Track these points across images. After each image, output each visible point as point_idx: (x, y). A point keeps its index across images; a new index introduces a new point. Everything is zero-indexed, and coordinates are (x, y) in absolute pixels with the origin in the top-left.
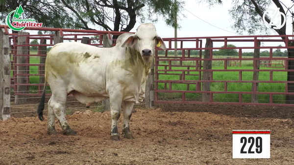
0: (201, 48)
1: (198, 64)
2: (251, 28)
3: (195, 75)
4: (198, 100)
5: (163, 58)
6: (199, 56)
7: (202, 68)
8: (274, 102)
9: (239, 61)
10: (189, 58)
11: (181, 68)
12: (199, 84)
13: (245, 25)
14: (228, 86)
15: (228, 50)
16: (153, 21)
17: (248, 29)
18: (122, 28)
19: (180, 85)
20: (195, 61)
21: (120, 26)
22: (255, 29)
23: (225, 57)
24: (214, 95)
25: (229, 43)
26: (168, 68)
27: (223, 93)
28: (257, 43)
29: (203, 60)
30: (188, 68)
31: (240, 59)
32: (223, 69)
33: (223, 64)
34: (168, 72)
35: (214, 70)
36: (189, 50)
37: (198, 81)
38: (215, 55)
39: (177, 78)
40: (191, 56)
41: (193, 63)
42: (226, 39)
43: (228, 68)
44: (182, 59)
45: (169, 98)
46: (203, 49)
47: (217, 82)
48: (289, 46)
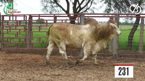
0: (26, 20)
1: (25, 29)
3: (23, 34)
4: (25, 47)
5: (6, 26)
6: (25, 24)
7: (27, 31)
9: (46, 27)
10: (20, 25)
11: (16, 31)
12: (25, 39)
13: (48, 9)
14: (41, 40)
15: (41, 21)
19: (15, 40)
20: (23, 27)
23: (39, 25)
24: (33, 44)
25: (41, 18)
26: (9, 31)
27: (38, 43)
28: (55, 17)
29: (27, 26)
30: (20, 31)
31: (47, 26)
32: (38, 31)
33: (38, 29)
34: (9, 33)
35: (34, 32)
36: (20, 21)
37: (25, 37)
38: (34, 24)
39: (14, 36)
40: (21, 24)
41: (22, 28)
42: (39, 16)
43: (41, 31)
44: (16, 26)
45: (10, 47)
46: (28, 20)
47: (35, 38)
48: (71, 19)
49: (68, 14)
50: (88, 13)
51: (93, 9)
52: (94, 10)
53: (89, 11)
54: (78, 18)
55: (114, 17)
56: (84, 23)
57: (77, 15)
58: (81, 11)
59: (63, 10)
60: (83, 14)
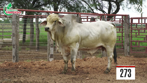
5: (135, 29)
11: (144, 34)
16: (129, 8)
18: (112, 12)
19: (144, 43)
21: (111, 11)
34: (137, 36)
39: (142, 39)
44: (145, 29)
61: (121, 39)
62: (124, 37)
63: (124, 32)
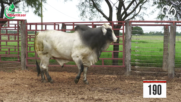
2: (91, 17)
4: (57, 64)
5: (34, 36)
8: (105, 64)
13: (87, 14)
16: (26, 12)
17: (88, 17)
21: (4, 15)
22: (93, 17)
28: (94, 26)
42: (74, 24)
48: (114, 28)
49: (111, 22)
50: (136, 20)
51: (143, 15)
52: (143, 17)
53: (137, 18)
54: (123, 27)
55: (169, 25)
56: (131, 33)
57: (122, 23)
58: (127, 18)
59: (104, 16)
60: (129, 22)
61: (17, 50)
62: (20, 46)
63: (20, 41)
